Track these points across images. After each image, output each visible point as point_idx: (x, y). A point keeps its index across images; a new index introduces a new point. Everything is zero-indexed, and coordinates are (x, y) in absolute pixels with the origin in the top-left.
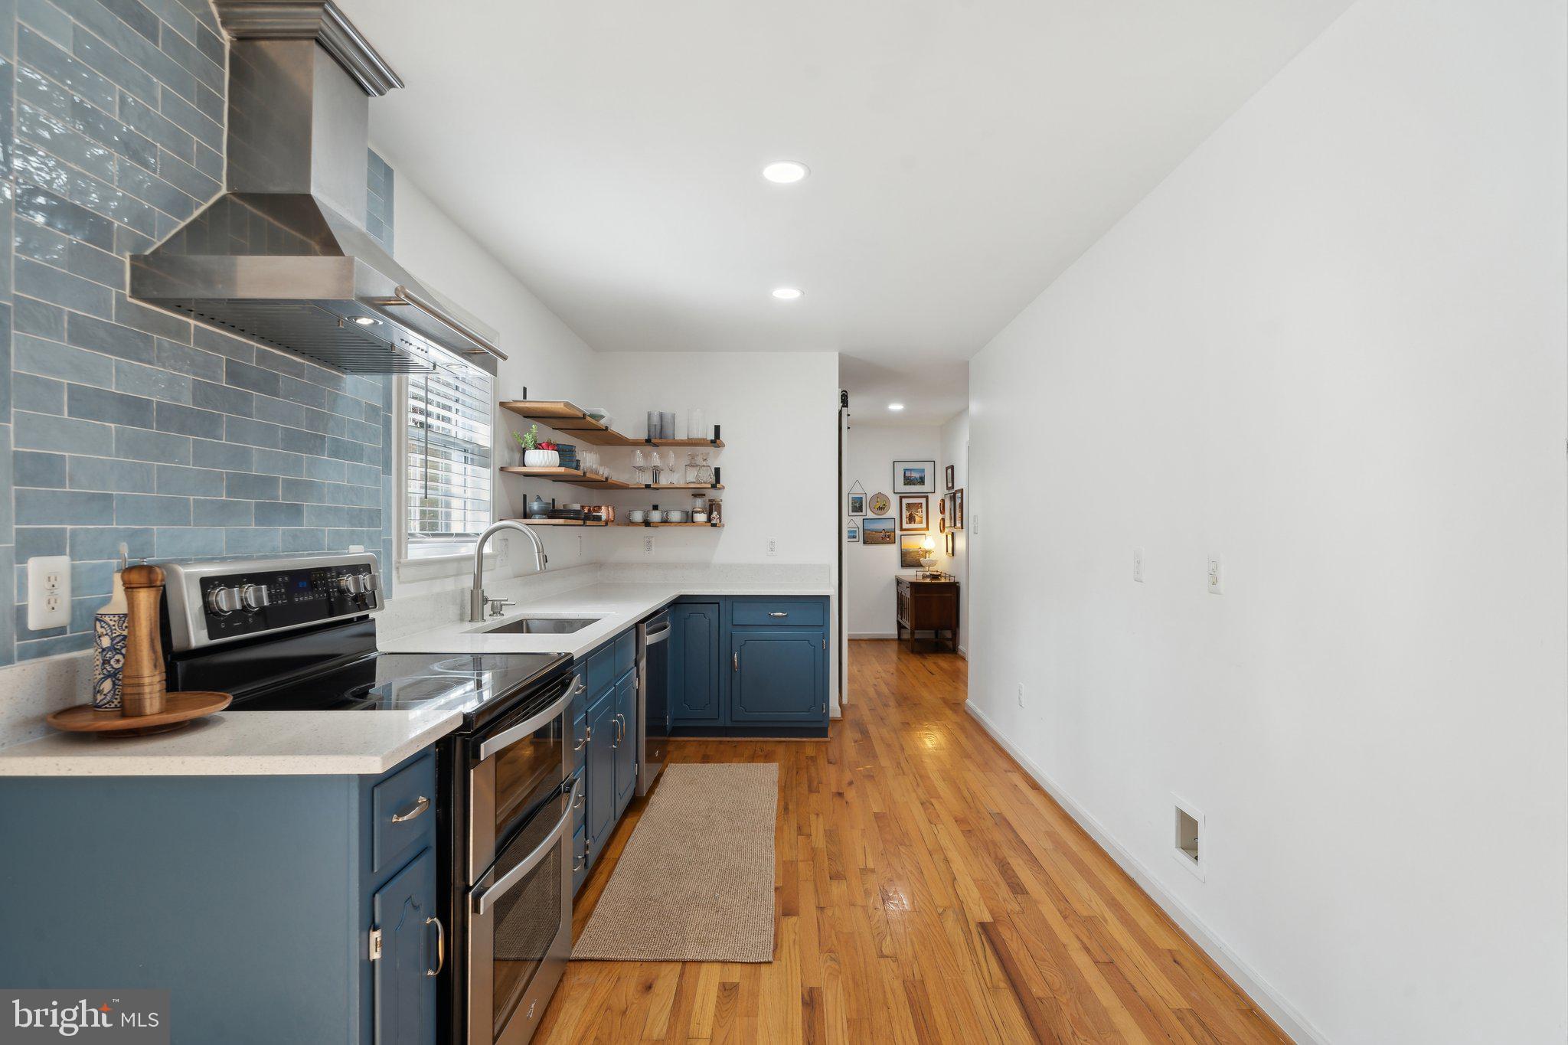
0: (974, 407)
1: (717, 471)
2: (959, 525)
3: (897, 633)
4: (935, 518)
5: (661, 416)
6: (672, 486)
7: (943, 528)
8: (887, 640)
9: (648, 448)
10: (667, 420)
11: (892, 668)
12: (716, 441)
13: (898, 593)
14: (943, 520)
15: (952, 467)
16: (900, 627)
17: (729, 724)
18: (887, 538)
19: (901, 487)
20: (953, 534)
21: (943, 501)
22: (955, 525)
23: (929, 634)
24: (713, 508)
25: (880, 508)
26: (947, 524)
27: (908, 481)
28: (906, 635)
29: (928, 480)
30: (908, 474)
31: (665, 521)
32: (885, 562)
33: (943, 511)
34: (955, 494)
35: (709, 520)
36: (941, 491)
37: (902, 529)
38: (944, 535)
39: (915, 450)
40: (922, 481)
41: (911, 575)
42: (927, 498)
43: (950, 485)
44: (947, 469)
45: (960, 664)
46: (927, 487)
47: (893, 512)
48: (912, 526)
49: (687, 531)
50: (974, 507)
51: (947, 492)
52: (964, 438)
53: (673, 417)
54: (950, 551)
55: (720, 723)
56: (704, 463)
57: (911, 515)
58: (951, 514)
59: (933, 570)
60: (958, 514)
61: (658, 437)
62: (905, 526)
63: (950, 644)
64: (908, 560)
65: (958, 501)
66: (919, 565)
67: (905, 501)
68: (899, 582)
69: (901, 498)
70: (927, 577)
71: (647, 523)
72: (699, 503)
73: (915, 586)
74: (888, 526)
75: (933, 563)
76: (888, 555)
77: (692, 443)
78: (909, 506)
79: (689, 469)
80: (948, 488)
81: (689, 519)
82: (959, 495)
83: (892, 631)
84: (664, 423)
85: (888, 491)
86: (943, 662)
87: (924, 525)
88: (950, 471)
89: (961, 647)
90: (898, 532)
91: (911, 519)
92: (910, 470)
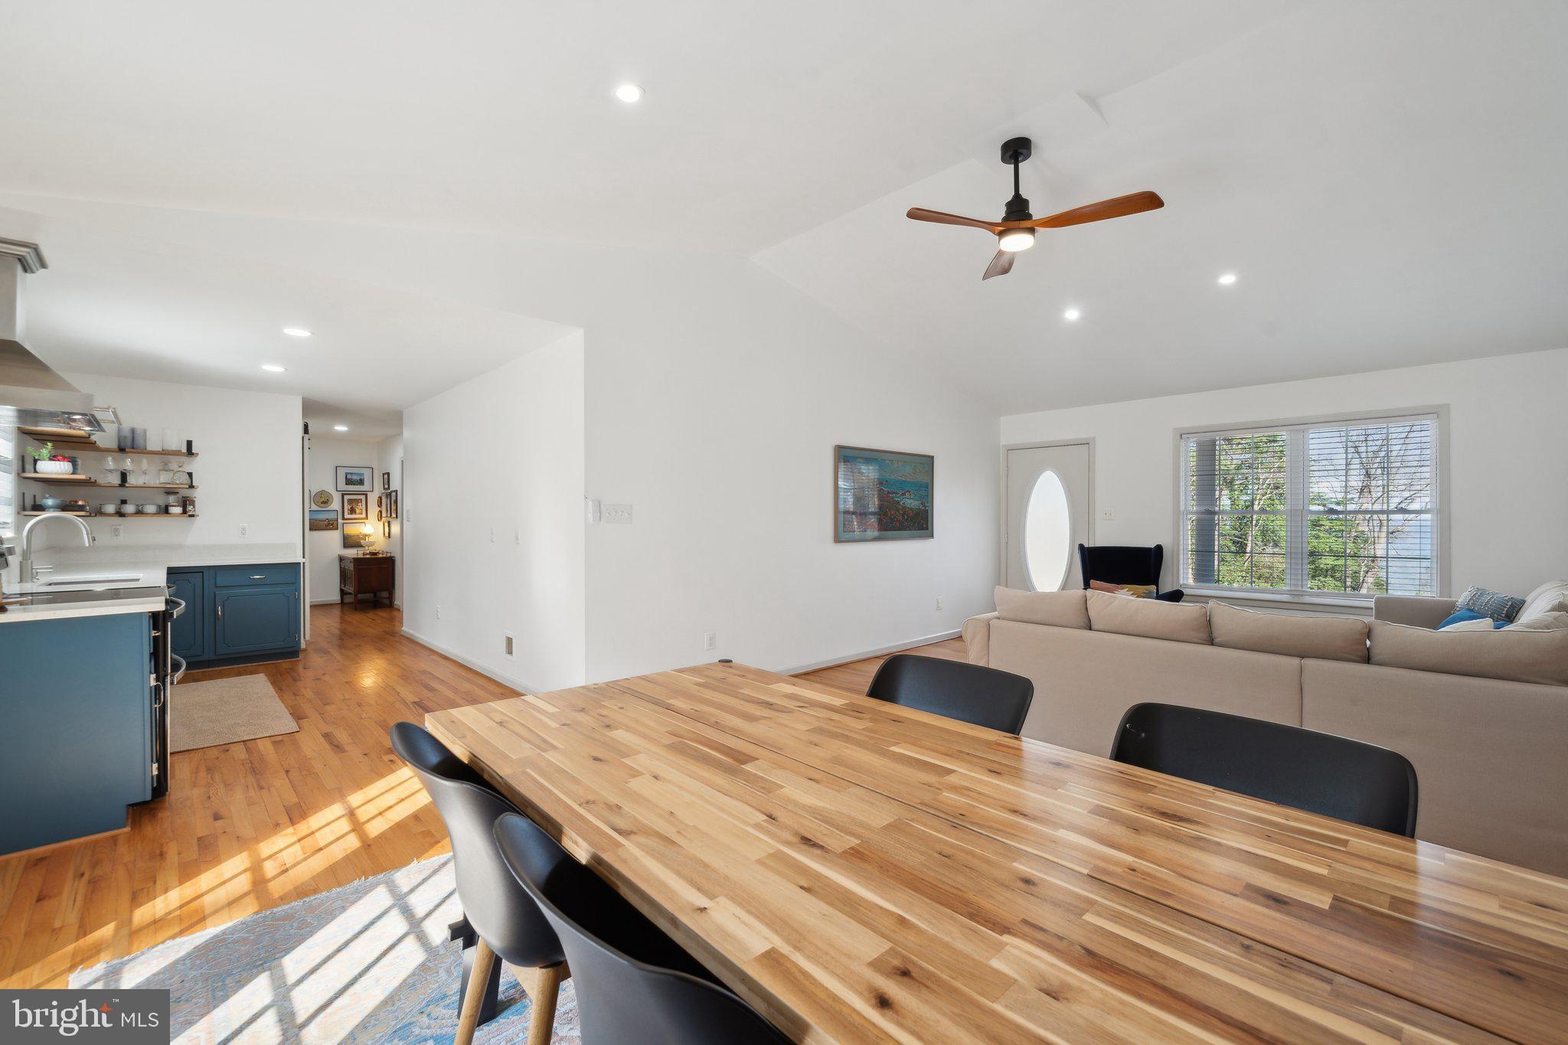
0: (406, 434)
1: (190, 475)
2: (394, 515)
3: (339, 598)
4: (373, 510)
5: (133, 431)
6: (144, 485)
7: (380, 517)
8: (331, 604)
9: (120, 455)
10: (139, 432)
11: (337, 619)
12: (190, 452)
13: (341, 567)
14: (381, 512)
15: (388, 474)
16: (343, 593)
17: (213, 657)
18: (331, 525)
19: (342, 486)
20: (389, 522)
21: (380, 498)
22: (391, 515)
23: (369, 596)
24: (186, 503)
25: (324, 503)
26: (384, 514)
27: (349, 482)
28: (348, 599)
29: (367, 482)
30: (349, 477)
31: (139, 513)
32: (331, 543)
33: (380, 505)
34: (390, 494)
35: (185, 512)
36: (378, 490)
37: (344, 519)
38: (381, 523)
39: (354, 458)
40: (361, 482)
41: (352, 553)
42: (366, 495)
43: (386, 486)
44: (384, 474)
45: (396, 613)
46: (365, 487)
47: (336, 505)
48: (353, 516)
49: (163, 520)
50: (407, 503)
51: (383, 491)
52: (398, 454)
53: (145, 432)
54: (387, 535)
55: (204, 658)
56: (180, 469)
57: (352, 508)
58: (387, 508)
59: (372, 549)
60: (393, 508)
61: (129, 445)
62: (346, 516)
63: (387, 602)
64: (348, 542)
65: (393, 498)
66: (358, 545)
67: (346, 497)
68: (341, 559)
69: (343, 495)
70: (367, 554)
71: (120, 514)
72: (172, 499)
73: (357, 561)
74: (332, 516)
75: (372, 544)
76: (333, 538)
77: (164, 453)
78: (350, 501)
79: (161, 472)
80: (384, 489)
81: (165, 510)
82: (394, 494)
83: (335, 597)
84: (136, 438)
85: (331, 489)
86: (384, 613)
87: (364, 516)
88: (386, 476)
89: (397, 602)
90: (340, 521)
91: (352, 511)
92: (352, 474)
